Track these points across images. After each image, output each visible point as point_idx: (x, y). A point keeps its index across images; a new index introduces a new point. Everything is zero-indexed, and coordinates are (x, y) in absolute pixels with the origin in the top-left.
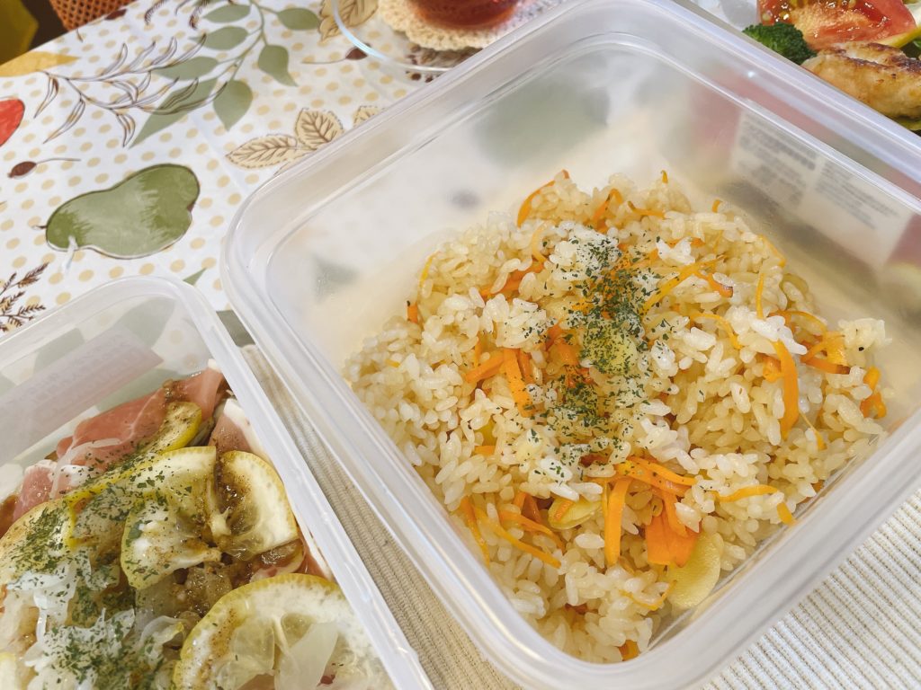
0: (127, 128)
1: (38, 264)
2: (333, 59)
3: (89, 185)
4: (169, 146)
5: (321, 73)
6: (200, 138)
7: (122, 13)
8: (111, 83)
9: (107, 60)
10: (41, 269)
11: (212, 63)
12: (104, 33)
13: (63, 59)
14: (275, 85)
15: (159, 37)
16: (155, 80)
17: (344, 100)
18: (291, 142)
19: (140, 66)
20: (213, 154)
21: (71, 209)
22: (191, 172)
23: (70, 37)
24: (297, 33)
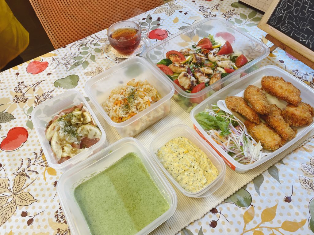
0: (67, 68)
1: (53, 89)
2: (103, 58)
3: (61, 77)
4: (74, 72)
5: (101, 60)
6: (80, 71)
7: (66, 47)
8: (64, 60)
9: (63, 56)
11: (82, 58)
12: (62, 50)
13: (55, 55)
14: (93, 62)
16: (72, 60)
17: (104, 65)
18: (95, 72)
19: (69, 57)
20: (82, 73)
21: (58, 81)
22: (78, 76)
23: (56, 51)
24: (97, 53)
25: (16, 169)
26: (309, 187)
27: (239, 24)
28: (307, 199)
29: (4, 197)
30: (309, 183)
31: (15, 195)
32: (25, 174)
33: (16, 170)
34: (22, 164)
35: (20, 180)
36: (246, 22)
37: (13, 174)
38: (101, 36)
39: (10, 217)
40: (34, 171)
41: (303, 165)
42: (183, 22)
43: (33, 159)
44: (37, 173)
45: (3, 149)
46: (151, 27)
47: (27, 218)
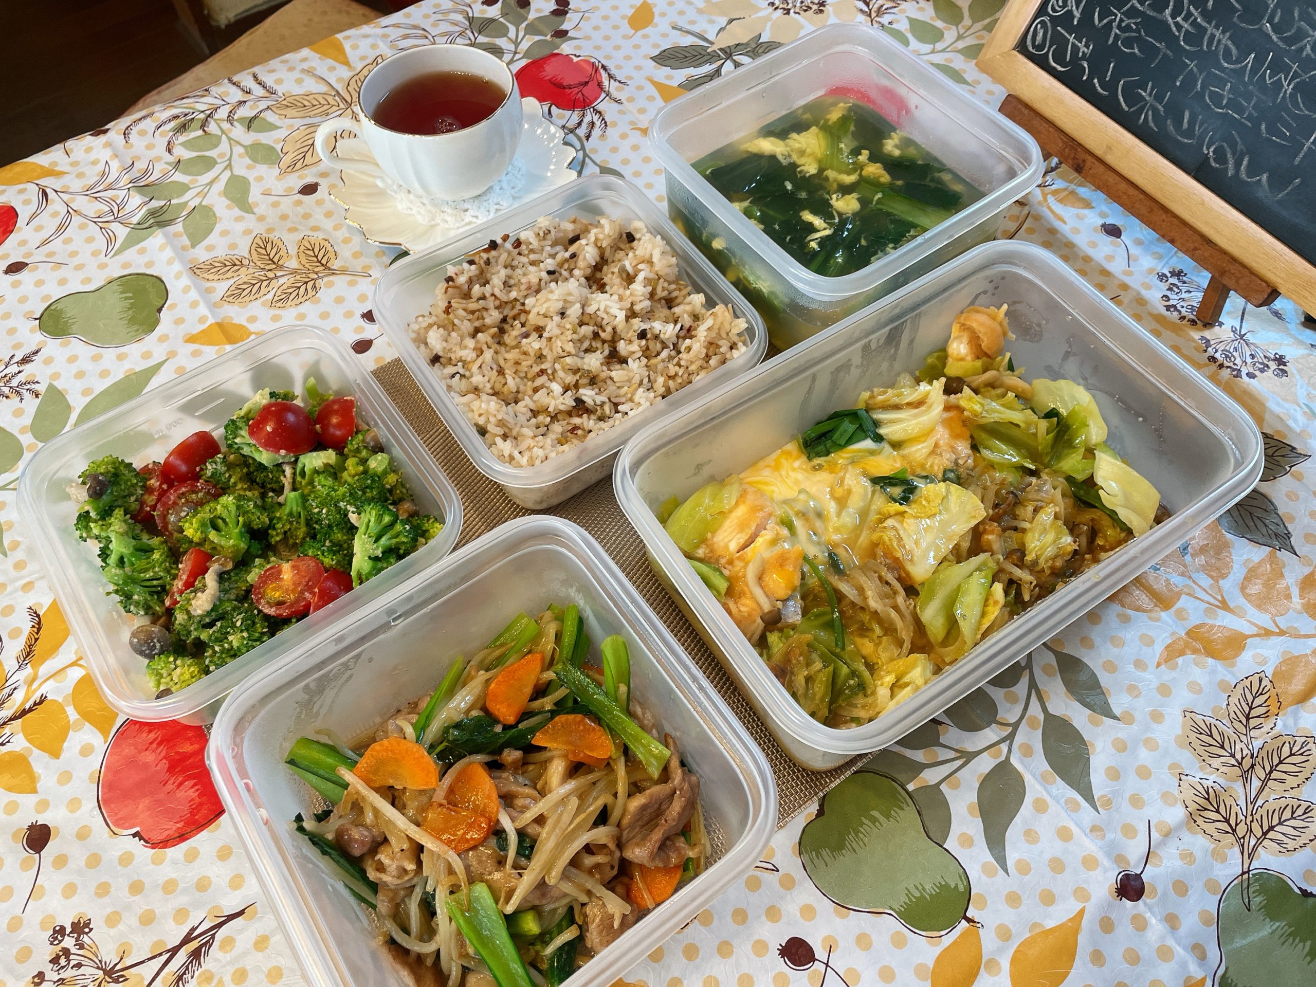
0: (109, 241)
1: (34, 348)
2: (288, 193)
3: (75, 286)
5: (276, 204)
6: (168, 253)
7: (106, 131)
8: (96, 198)
9: (91, 176)
10: (37, 352)
11: (185, 188)
12: (89, 150)
13: (53, 172)
14: (237, 212)
15: (139, 158)
16: (133, 197)
17: (293, 230)
18: (246, 262)
19: (121, 184)
20: (180, 266)
21: (59, 306)
22: (162, 281)
23: (58, 150)
24: (258, 165)
26: (1219, 825)
27: (928, 48)
28: (1210, 885)
30: (1222, 806)
36: (960, 37)
38: (279, 81)
41: (1199, 718)
42: (673, 28)
46: (525, 45)
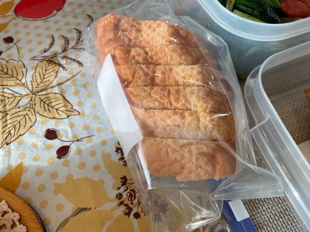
25: (39, 50)
29: (13, 96)
31: (34, 96)
32: (57, 62)
33: (40, 52)
34: (52, 45)
35: (46, 71)
37: (33, 58)
39: (20, 135)
40: (74, 60)
43: (73, 39)
44: (80, 64)
45: (19, 15)
47: (57, 144)
